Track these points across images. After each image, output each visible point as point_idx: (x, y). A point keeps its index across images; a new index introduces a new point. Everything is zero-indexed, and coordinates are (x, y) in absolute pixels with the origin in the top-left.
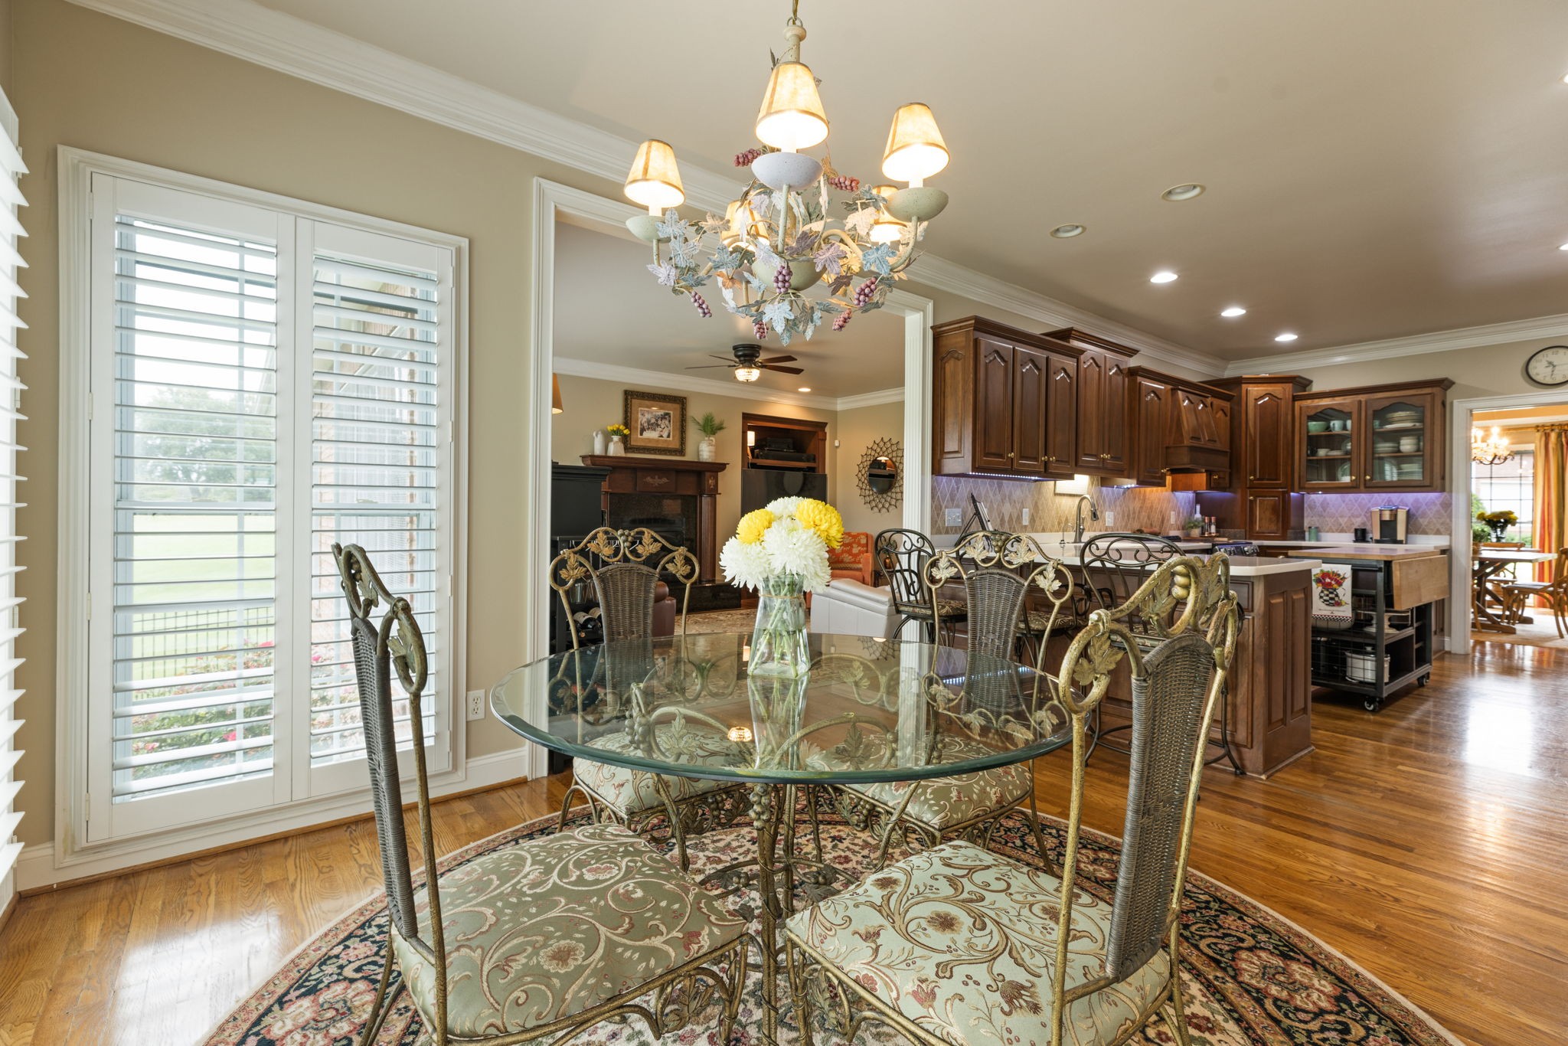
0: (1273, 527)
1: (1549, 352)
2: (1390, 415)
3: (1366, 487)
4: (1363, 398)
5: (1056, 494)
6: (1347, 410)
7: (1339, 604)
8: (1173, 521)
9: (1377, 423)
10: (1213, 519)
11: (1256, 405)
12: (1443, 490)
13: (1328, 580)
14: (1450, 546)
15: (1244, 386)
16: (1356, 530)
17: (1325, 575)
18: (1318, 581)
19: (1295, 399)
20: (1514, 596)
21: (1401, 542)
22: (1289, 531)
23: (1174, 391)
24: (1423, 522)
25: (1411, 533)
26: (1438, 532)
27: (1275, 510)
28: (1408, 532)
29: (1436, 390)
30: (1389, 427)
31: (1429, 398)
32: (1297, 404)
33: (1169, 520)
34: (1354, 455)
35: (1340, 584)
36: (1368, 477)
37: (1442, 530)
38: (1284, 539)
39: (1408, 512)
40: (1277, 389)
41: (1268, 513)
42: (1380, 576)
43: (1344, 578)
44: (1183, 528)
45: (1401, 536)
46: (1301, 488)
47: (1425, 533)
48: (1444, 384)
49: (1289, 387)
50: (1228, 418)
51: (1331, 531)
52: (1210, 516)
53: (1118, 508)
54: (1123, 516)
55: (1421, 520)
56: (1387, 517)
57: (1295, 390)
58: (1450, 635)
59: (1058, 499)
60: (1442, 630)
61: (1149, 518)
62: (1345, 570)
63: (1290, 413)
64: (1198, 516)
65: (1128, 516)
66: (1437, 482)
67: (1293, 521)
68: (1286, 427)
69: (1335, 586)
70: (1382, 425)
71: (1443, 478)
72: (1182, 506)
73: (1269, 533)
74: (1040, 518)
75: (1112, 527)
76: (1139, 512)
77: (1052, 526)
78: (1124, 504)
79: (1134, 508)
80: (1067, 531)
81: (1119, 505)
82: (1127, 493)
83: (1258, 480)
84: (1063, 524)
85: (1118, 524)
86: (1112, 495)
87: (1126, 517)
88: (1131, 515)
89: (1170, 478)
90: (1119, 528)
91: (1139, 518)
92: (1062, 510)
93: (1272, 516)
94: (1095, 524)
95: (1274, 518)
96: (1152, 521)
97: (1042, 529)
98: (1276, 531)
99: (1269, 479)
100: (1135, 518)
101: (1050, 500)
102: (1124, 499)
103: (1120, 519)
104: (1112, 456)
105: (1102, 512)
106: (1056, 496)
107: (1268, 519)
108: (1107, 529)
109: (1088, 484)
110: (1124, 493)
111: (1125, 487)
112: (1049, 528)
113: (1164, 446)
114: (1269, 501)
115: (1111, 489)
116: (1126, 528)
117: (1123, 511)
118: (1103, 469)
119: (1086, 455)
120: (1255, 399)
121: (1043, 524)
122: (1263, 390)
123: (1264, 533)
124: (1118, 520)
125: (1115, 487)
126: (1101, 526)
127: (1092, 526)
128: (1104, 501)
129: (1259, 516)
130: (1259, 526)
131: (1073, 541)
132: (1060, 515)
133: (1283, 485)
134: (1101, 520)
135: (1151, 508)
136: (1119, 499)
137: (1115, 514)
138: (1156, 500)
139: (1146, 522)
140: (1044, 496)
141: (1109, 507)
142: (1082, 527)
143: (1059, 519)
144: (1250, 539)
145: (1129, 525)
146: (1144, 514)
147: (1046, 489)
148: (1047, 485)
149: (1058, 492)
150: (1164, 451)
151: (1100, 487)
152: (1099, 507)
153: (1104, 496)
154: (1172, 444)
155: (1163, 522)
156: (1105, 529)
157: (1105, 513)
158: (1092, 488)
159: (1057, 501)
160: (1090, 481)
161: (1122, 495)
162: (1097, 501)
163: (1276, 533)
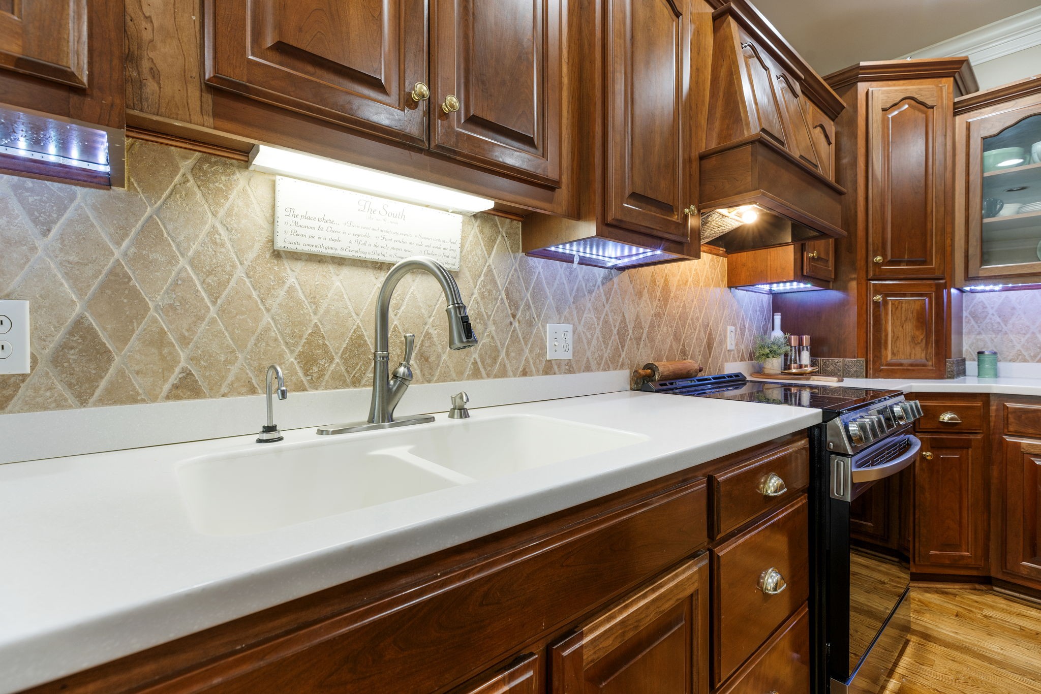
0: (919, 355)
5: (277, 255)
8: (730, 343)
10: (806, 339)
11: (885, 121)
15: (862, 87)
19: (956, 111)
22: (948, 360)
27: (921, 320)
32: (961, 117)
33: (722, 342)
40: (925, 89)
41: (909, 327)
44: (751, 358)
46: (969, 278)
49: (944, 83)
50: (833, 149)
51: (1020, 358)
52: (799, 333)
53: (590, 315)
54: (606, 336)
57: (955, 89)
59: (294, 274)
61: (677, 338)
64: (778, 333)
65: (622, 334)
72: (747, 315)
73: (911, 365)
74: (159, 340)
75: (569, 363)
76: (652, 326)
77: (260, 370)
78: (607, 306)
79: (638, 317)
80: (356, 383)
81: (589, 305)
82: (616, 280)
83: (891, 263)
84: (337, 360)
85: (589, 354)
86: (570, 281)
87: (615, 337)
88: (631, 333)
89: (725, 260)
90: (593, 364)
91: (651, 339)
92: (327, 312)
93: (917, 333)
94: (503, 355)
95: (921, 336)
96: (684, 345)
97: (176, 387)
98: (924, 361)
99: (909, 263)
100: (640, 339)
101: (240, 272)
102: (608, 293)
103: (594, 342)
104: (480, 114)
105: (530, 324)
106: (287, 264)
107: (909, 339)
108: (549, 368)
109: (464, 239)
110: (607, 279)
111: (610, 264)
112: (231, 377)
113: (695, 154)
114: (911, 303)
115: (565, 264)
116: (612, 363)
117: (606, 322)
118: (429, 153)
119: (282, 49)
120: (884, 110)
121: (183, 364)
122: (896, 91)
123: (901, 365)
124: (589, 343)
125: (576, 260)
126: (527, 361)
127: (488, 361)
128: (538, 294)
129: (893, 332)
130: (893, 354)
131: (365, 417)
132: (316, 332)
133: (938, 274)
134: (526, 344)
135: (683, 317)
136: (590, 292)
137: (580, 328)
138: (695, 302)
139: (671, 346)
140: (191, 253)
141: (559, 311)
142: (402, 370)
143: (309, 342)
144: (875, 376)
145: (623, 355)
146: (665, 329)
147: (207, 227)
148: (222, 212)
149: (292, 247)
150: (695, 165)
151: (521, 254)
152: (517, 309)
153: (538, 282)
154: (713, 145)
155: (710, 346)
156: (541, 367)
157: (544, 327)
158: (489, 255)
159: (291, 280)
160: (482, 232)
161: (603, 284)
162: (507, 294)
163: (924, 365)
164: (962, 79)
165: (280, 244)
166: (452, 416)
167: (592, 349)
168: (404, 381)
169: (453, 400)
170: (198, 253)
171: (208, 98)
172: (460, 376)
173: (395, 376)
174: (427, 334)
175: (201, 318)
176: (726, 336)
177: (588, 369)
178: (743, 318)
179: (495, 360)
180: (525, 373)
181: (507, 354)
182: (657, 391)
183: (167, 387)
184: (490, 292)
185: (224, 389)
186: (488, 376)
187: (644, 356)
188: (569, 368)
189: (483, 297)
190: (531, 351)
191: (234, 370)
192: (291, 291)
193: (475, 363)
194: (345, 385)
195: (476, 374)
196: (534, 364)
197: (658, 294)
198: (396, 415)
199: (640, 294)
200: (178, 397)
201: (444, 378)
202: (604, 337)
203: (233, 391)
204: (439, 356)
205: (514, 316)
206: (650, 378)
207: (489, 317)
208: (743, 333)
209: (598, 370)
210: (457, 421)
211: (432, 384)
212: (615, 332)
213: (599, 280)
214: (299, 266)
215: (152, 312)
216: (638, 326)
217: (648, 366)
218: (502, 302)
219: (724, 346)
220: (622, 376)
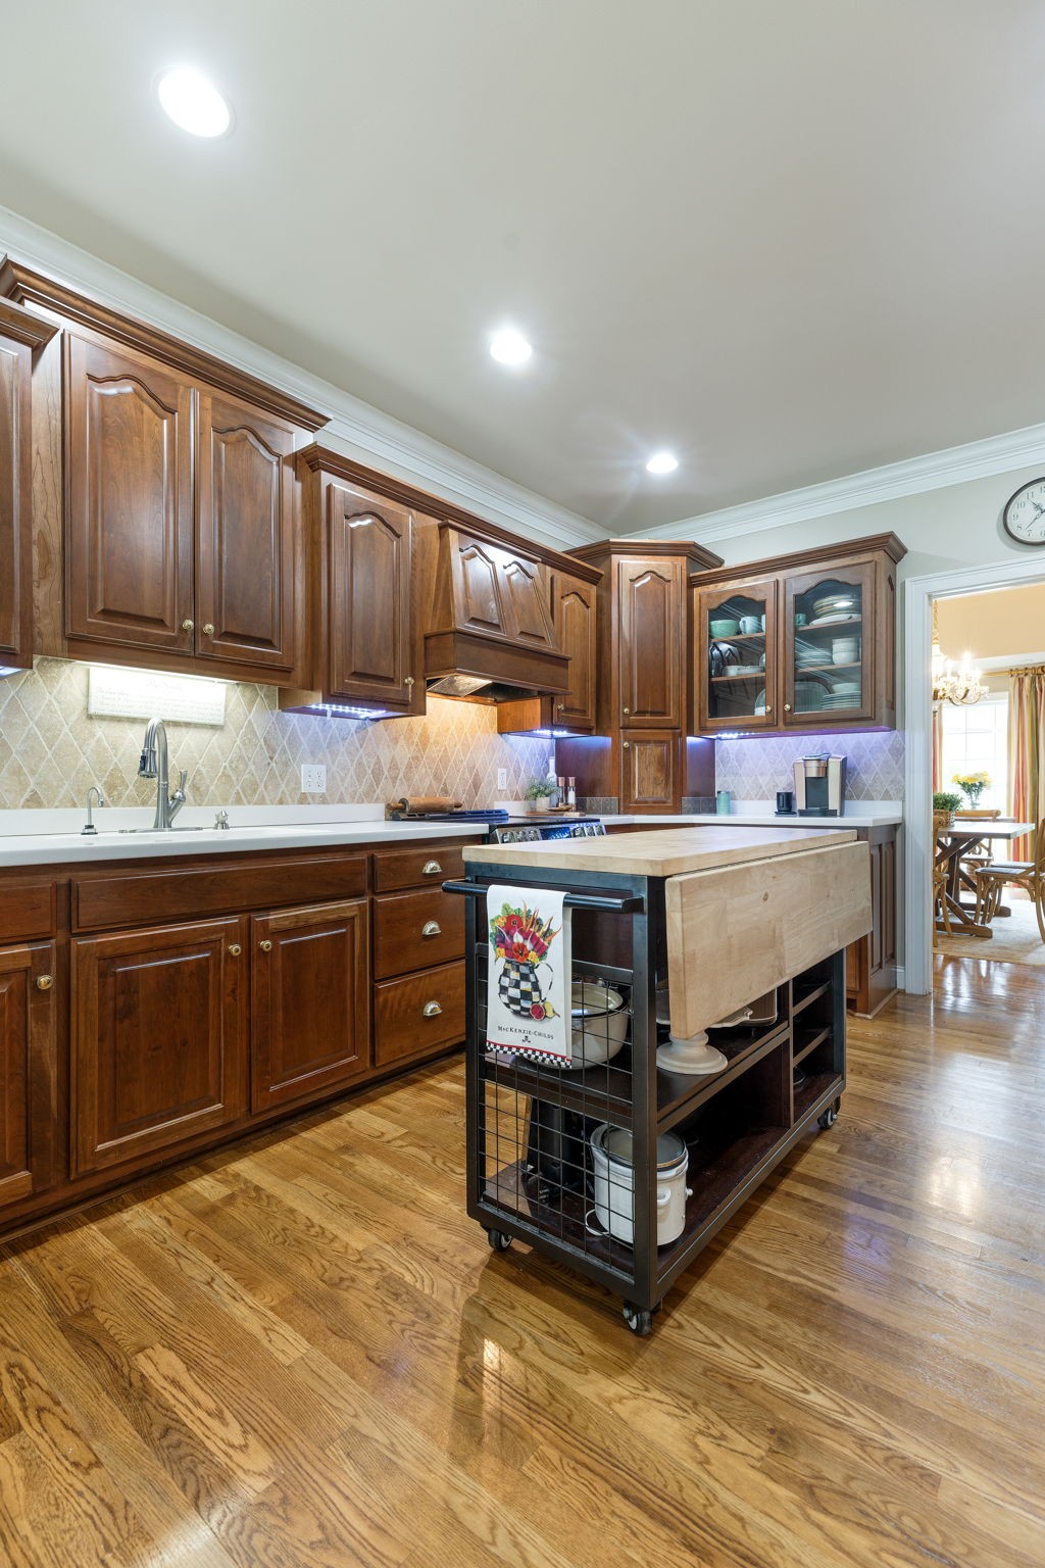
0: (660, 793)
2: (818, 604)
3: (785, 724)
4: (780, 575)
5: (90, 717)
6: (759, 597)
7: (538, 1013)
8: (502, 784)
9: (802, 617)
10: (572, 780)
11: (632, 589)
12: (892, 726)
13: (518, 938)
14: (903, 818)
15: (615, 558)
16: (779, 794)
17: (513, 921)
18: (501, 942)
19: (692, 583)
20: (989, 881)
21: (833, 814)
22: (685, 799)
23: (443, 528)
24: (866, 779)
25: (851, 798)
26: (887, 796)
27: (662, 765)
28: (843, 797)
29: (879, 556)
30: (817, 623)
31: (868, 569)
32: (697, 591)
34: (770, 671)
35: (542, 951)
36: (788, 707)
37: (891, 792)
38: (677, 811)
39: (844, 762)
40: (663, 564)
41: (652, 770)
42: (640, 923)
43: (548, 934)
45: (834, 804)
46: (704, 730)
47: (868, 797)
48: (889, 548)
49: (681, 561)
50: (592, 612)
51: (748, 797)
52: (568, 775)
53: (344, 758)
54: (360, 776)
55: (864, 777)
56: (813, 773)
57: (690, 569)
58: (904, 964)
59: (101, 730)
60: (893, 956)
61: (437, 778)
62: (549, 906)
63: (684, 604)
64: (552, 775)
65: (377, 774)
66: (883, 711)
67: (691, 784)
68: (677, 630)
69: (533, 956)
70: (808, 622)
71: (892, 706)
72: (522, 759)
73: (655, 802)
74: (17, 772)
75: (323, 796)
76: (409, 767)
77: (79, 792)
78: (361, 751)
79: (393, 759)
80: (144, 803)
81: (342, 749)
82: (370, 729)
83: (639, 713)
84: (131, 787)
85: (342, 789)
86: (323, 731)
87: (369, 774)
88: (386, 772)
89: (495, 709)
90: (347, 798)
91: (408, 777)
92: (124, 754)
93: (659, 775)
94: (262, 787)
95: (661, 777)
96: (445, 784)
97: (28, 800)
98: (664, 799)
99: (653, 713)
100: (396, 778)
101: (66, 729)
102: (362, 741)
103: (348, 780)
104: (230, 630)
105: (286, 764)
106: (96, 723)
107: (652, 780)
108: (303, 799)
109: (227, 701)
110: (359, 729)
111: (362, 717)
112: (60, 797)
113: (419, 635)
114: (654, 751)
115: (319, 717)
116: (368, 796)
117: (360, 764)
118: (195, 657)
119: (107, 613)
120: (631, 580)
121: (32, 787)
122: (641, 565)
123: (646, 802)
124: (343, 780)
125: (329, 714)
126: (283, 792)
127: (249, 792)
128: (293, 741)
129: (639, 774)
130: (639, 793)
131: (151, 826)
132: (116, 768)
133: (675, 724)
134: (282, 780)
135: (444, 760)
136: (344, 739)
137: (334, 768)
138: (458, 747)
139: (431, 785)
140: (36, 718)
141: (313, 754)
142: (178, 794)
143: (111, 775)
144: (625, 813)
145: (378, 791)
146: (424, 770)
147: (46, 702)
148: (55, 691)
149: (100, 712)
150: (420, 645)
151: (277, 711)
152: (274, 752)
153: (294, 731)
154: (435, 630)
155: (476, 785)
156: (297, 798)
157: (299, 767)
158: (250, 712)
159: (99, 733)
160: (243, 696)
161: (356, 732)
162: (265, 741)
163: (664, 803)
164: (695, 555)
165: (92, 711)
166: (216, 828)
167: (346, 785)
168: (180, 801)
169: (217, 816)
170: (41, 718)
171: (66, 643)
172: (225, 801)
173: (173, 798)
174: (198, 770)
175: (42, 759)
176: (496, 778)
177: (341, 801)
178: (517, 762)
179: (255, 791)
180: (281, 802)
181: (266, 787)
182: (403, 820)
183: (23, 800)
184: (250, 740)
185: (56, 804)
186: (249, 803)
187: (399, 793)
188: (324, 800)
189: (244, 744)
190: (287, 786)
191: (62, 791)
192: (98, 741)
193: (237, 794)
194: (136, 804)
195: (238, 801)
196: (290, 794)
197: (416, 740)
198: (173, 825)
199: (396, 741)
200: (29, 807)
201: (212, 803)
202: (358, 776)
203: (62, 805)
204: (208, 788)
205: (271, 758)
206: (402, 810)
207: (249, 759)
208: (517, 773)
209: (352, 802)
210: (220, 830)
211: (201, 806)
212: (370, 772)
213: (353, 730)
214: (104, 724)
215: (14, 755)
216: (394, 766)
217: (403, 801)
218: (261, 748)
219: (494, 786)
220: (381, 807)
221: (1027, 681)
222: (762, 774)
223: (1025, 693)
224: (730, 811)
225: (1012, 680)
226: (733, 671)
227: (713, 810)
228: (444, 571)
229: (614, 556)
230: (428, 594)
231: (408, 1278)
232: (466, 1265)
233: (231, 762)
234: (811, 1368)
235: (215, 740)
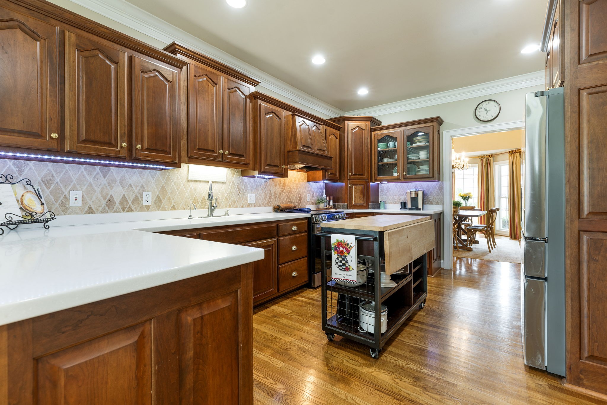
0: (361, 202)
1: (485, 103)
2: (414, 139)
3: (404, 179)
4: (402, 129)
5: (189, 181)
6: (395, 136)
7: (348, 269)
9: (409, 143)
10: (331, 198)
11: (352, 133)
12: (439, 180)
13: (341, 249)
14: (443, 211)
16: (401, 202)
17: (340, 244)
18: (335, 250)
19: (372, 130)
20: (471, 231)
21: (420, 209)
22: (370, 204)
23: (293, 115)
24: (431, 197)
25: (426, 204)
26: (437, 203)
27: (362, 192)
28: (423, 203)
29: (435, 124)
30: (414, 145)
31: (431, 128)
32: (373, 133)
34: (399, 161)
35: (348, 252)
36: (405, 173)
37: (439, 202)
38: (367, 208)
39: (423, 192)
40: (362, 124)
41: (359, 194)
42: (376, 244)
43: (351, 247)
45: (420, 206)
46: (376, 180)
47: (432, 204)
48: (438, 121)
49: (368, 123)
50: (338, 140)
51: (391, 203)
53: (260, 192)
55: (430, 197)
56: (413, 196)
57: (371, 125)
58: (443, 259)
59: (192, 185)
60: (440, 257)
63: (369, 138)
64: (324, 196)
65: (270, 197)
66: (436, 175)
67: (372, 198)
68: (367, 146)
69: (346, 254)
70: (411, 144)
71: (439, 173)
72: (315, 190)
73: (359, 205)
74: (169, 199)
75: (254, 204)
76: (280, 194)
77: (185, 205)
78: (265, 189)
79: (275, 192)
80: (203, 208)
81: (260, 189)
82: (268, 182)
83: (354, 175)
84: (200, 203)
85: (260, 202)
86: (254, 183)
87: (268, 197)
88: (273, 196)
89: (306, 173)
90: (261, 205)
91: (279, 198)
92: (198, 193)
93: (361, 196)
94: (237, 202)
95: (362, 197)
96: (291, 200)
97: (172, 208)
98: (363, 204)
99: (359, 175)
100: (276, 198)
101: (182, 185)
102: (266, 186)
103: (262, 199)
104: (232, 152)
105: (244, 194)
106: (190, 182)
107: (359, 197)
108: (249, 206)
109: (227, 174)
110: (266, 182)
111: (266, 178)
112: (181, 206)
113: (286, 151)
114: (359, 188)
115: (253, 178)
116: (268, 204)
117: (265, 193)
118: (222, 162)
119: (199, 149)
120: (351, 130)
121: (173, 203)
122: (355, 124)
123: (357, 205)
124: (260, 199)
125: (256, 177)
126: (243, 204)
127: (233, 204)
128: (246, 187)
129: (354, 195)
130: (354, 202)
131: (207, 215)
132: (196, 197)
133: (366, 178)
134: (243, 199)
135: (291, 191)
136: (260, 185)
137: (257, 195)
138: (295, 186)
139: (286, 200)
140: (174, 182)
141: (251, 191)
142: (214, 205)
143: (194, 199)
144: (350, 209)
145: (271, 202)
146: (284, 195)
147: (177, 176)
148: (179, 173)
149: (192, 179)
150: (286, 154)
151: (241, 177)
152: (240, 191)
153: (246, 184)
154: (291, 150)
155: (300, 200)
156: (247, 205)
157: (247, 195)
158: (233, 177)
159: (191, 186)
160: (231, 172)
161: (264, 183)
162: (238, 187)
163: (363, 205)
164: (373, 121)
165: (189, 179)
166: (225, 216)
167: (261, 201)
168: (215, 207)
169: (225, 212)
170: (175, 181)
171: (188, 159)
172: (226, 207)
173: (213, 206)
174: (219, 197)
175: (175, 194)
176: (306, 197)
177: (260, 206)
178: (313, 191)
179: (235, 203)
180: (242, 207)
181: (238, 202)
182: (279, 212)
183: (170, 208)
184: (233, 186)
185: (180, 209)
186: (233, 207)
187: (277, 203)
188: (255, 206)
189: (232, 188)
190: (244, 201)
191: (181, 205)
192: (191, 188)
193: (230, 204)
194: (201, 208)
195: (230, 207)
196: (245, 204)
197: (282, 185)
198: (213, 215)
199: (276, 185)
200: (172, 210)
201: (222, 208)
202: (265, 197)
203: (181, 209)
204: (221, 203)
205: (239, 192)
206: (278, 209)
207: (233, 193)
208: (313, 196)
209: (263, 206)
210: (226, 217)
211: (220, 209)
212: (268, 196)
213: (263, 182)
214: (192, 183)
215: (168, 194)
216: (275, 194)
217: (278, 206)
218: (236, 189)
219: (306, 200)
220: (271, 208)
221: (484, 160)
222: (395, 195)
223: (484, 164)
224: (385, 208)
225: (479, 160)
226: (386, 160)
227: (379, 208)
228: (294, 130)
229: (345, 121)
230: (289, 137)
231: (306, 348)
232: (322, 344)
233: (228, 194)
234: (423, 364)
235: (223, 187)
